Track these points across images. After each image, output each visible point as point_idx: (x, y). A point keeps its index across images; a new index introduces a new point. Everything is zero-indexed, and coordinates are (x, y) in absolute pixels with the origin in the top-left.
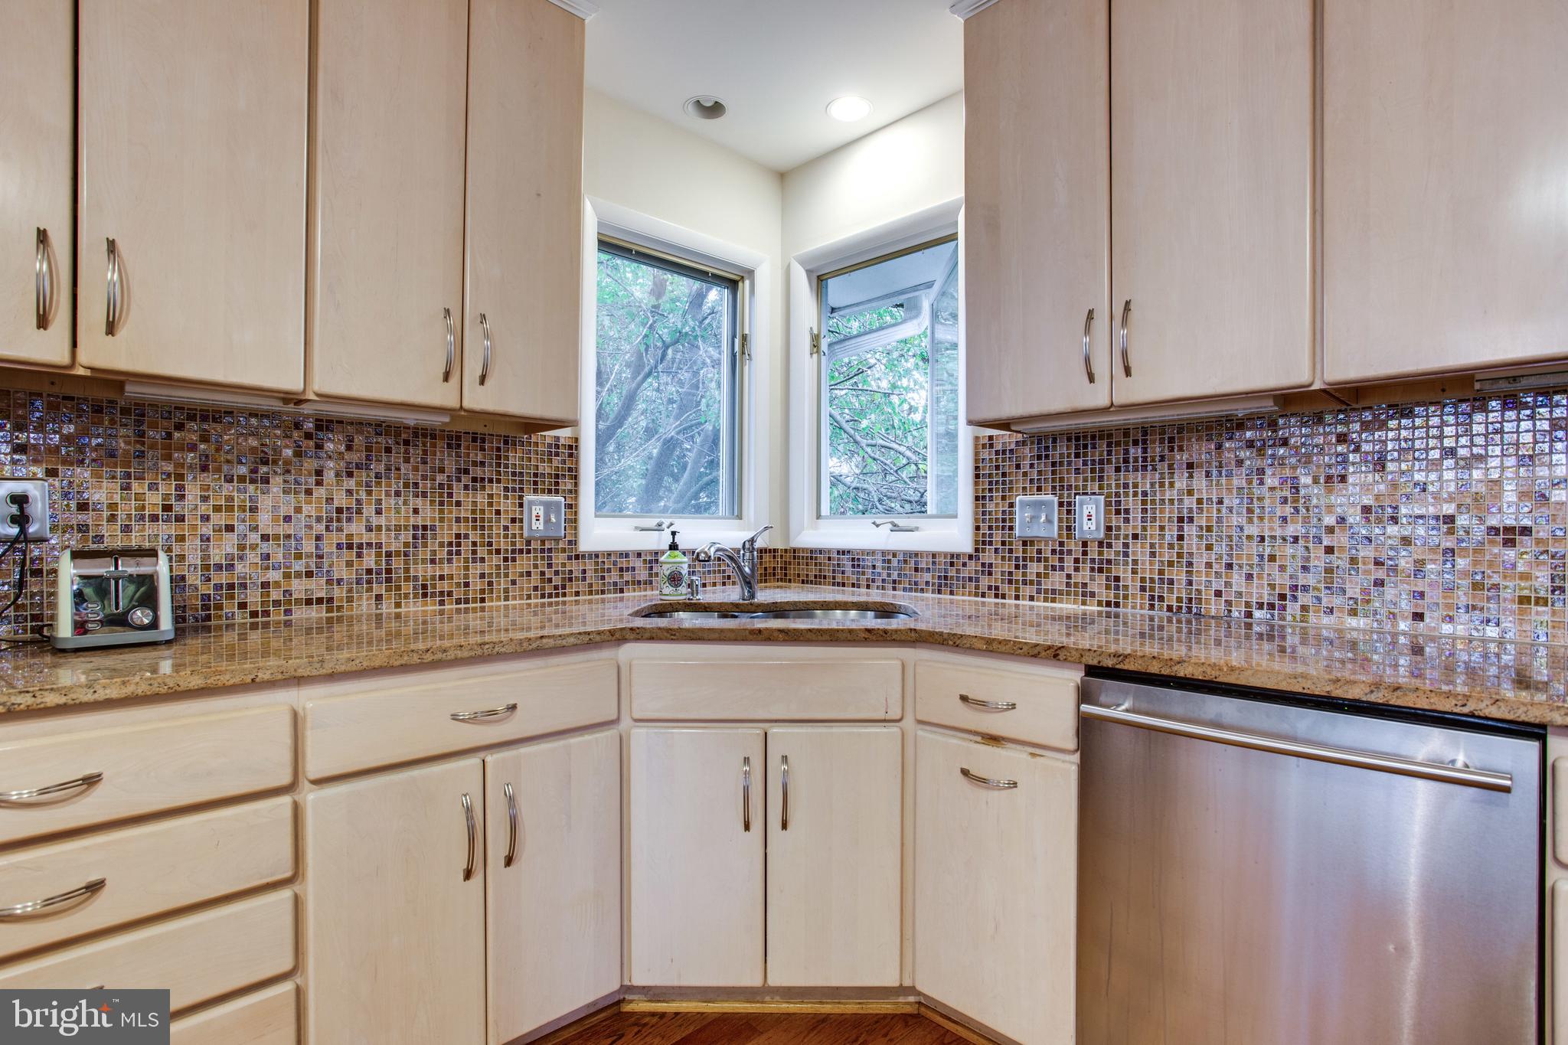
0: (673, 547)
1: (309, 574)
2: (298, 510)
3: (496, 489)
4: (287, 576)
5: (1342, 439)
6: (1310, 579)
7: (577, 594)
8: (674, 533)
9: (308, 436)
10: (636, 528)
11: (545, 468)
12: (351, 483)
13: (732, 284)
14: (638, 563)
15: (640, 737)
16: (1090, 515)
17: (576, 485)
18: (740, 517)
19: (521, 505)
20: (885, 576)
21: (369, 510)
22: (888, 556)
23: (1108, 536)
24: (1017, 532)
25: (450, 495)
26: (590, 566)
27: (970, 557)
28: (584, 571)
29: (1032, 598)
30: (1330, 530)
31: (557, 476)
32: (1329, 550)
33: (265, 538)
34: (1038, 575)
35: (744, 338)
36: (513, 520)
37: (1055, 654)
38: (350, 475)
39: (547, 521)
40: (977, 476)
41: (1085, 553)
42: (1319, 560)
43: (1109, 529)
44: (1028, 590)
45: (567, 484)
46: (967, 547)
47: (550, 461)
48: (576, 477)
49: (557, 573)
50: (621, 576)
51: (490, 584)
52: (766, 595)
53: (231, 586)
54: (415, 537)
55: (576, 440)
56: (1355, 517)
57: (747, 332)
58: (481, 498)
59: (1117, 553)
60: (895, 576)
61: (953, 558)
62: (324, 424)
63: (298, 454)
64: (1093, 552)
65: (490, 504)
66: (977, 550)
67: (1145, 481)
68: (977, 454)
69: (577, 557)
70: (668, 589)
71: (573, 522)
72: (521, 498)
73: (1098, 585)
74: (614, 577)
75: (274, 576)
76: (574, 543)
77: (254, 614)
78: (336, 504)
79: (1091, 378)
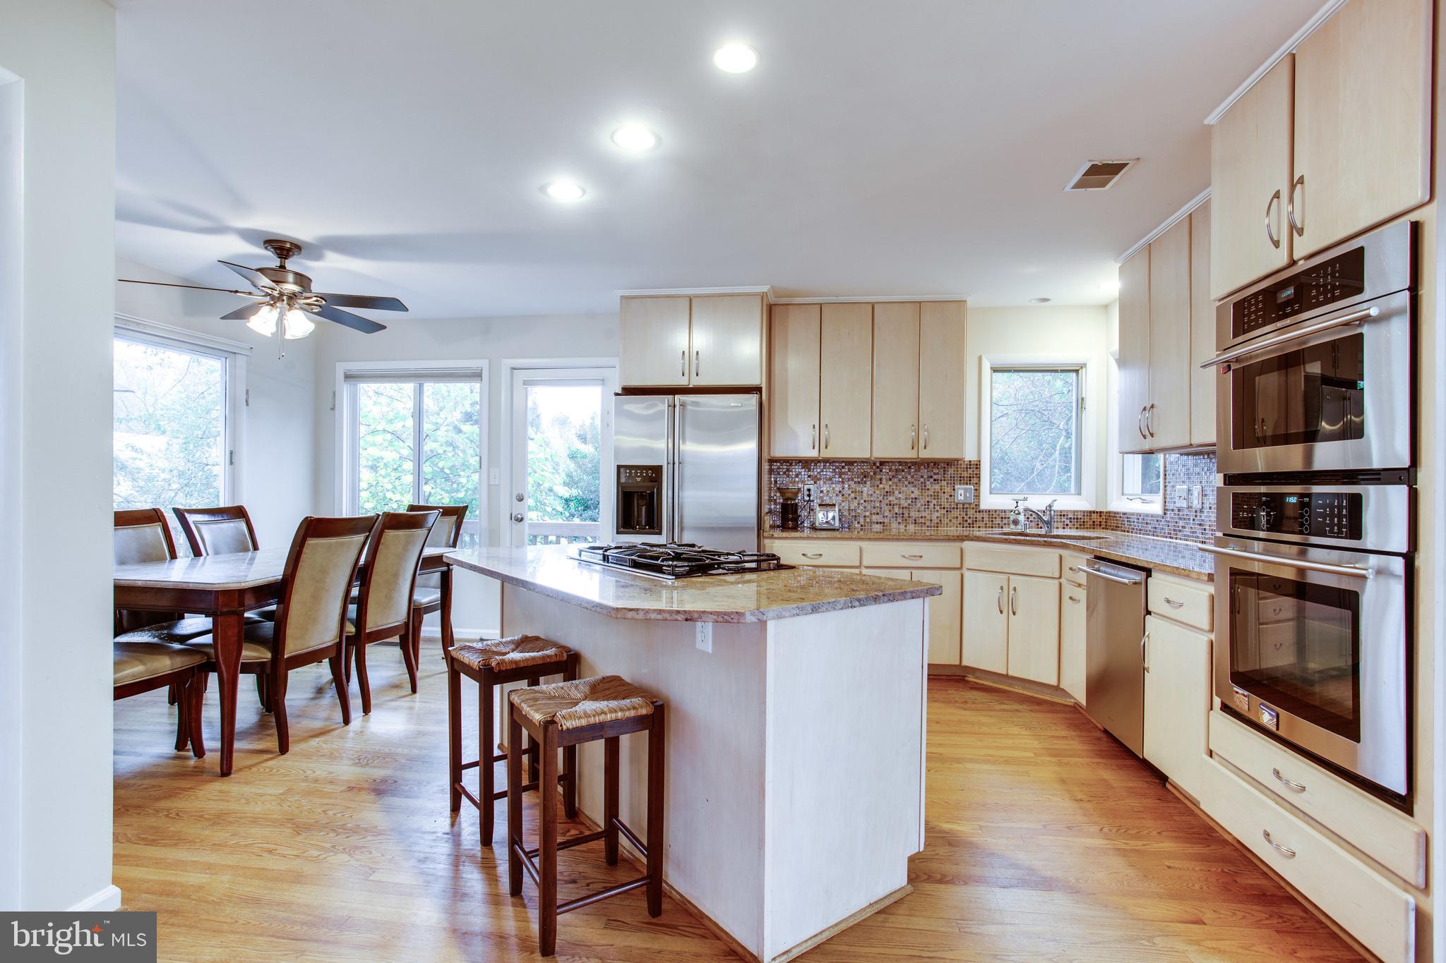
1: (878, 514)
2: (874, 492)
3: (944, 483)
4: (871, 514)
7: (979, 527)
9: (878, 467)
10: (1002, 499)
11: (965, 474)
12: (890, 483)
13: (1077, 371)
15: (967, 574)
16: (1198, 497)
17: (979, 481)
18: (1079, 494)
19: (954, 490)
20: (1137, 527)
21: (897, 492)
22: (1138, 516)
23: (1202, 507)
24: (1176, 504)
25: (925, 486)
26: (986, 516)
27: (1162, 517)
28: (983, 518)
29: (1181, 539)
31: (970, 477)
33: (865, 501)
34: (1182, 527)
35: (1082, 399)
36: (951, 496)
38: (890, 480)
39: (965, 496)
40: (1165, 475)
41: (1196, 516)
43: (1203, 504)
44: (1180, 535)
45: (975, 480)
46: (1161, 512)
47: (967, 471)
48: (979, 477)
49: (970, 518)
50: (1002, 521)
51: (940, 520)
53: (856, 516)
54: (912, 502)
55: (980, 461)
57: (1084, 396)
58: (937, 487)
59: (1205, 517)
60: (1140, 527)
61: (1157, 518)
62: (882, 463)
63: (875, 473)
65: (941, 489)
66: (1164, 514)
68: (1165, 463)
69: (979, 512)
70: (1012, 526)
71: (978, 496)
72: (954, 487)
73: (1199, 532)
74: (998, 521)
75: (868, 514)
76: (978, 505)
77: (862, 526)
78: (886, 490)
79: (1144, 437)
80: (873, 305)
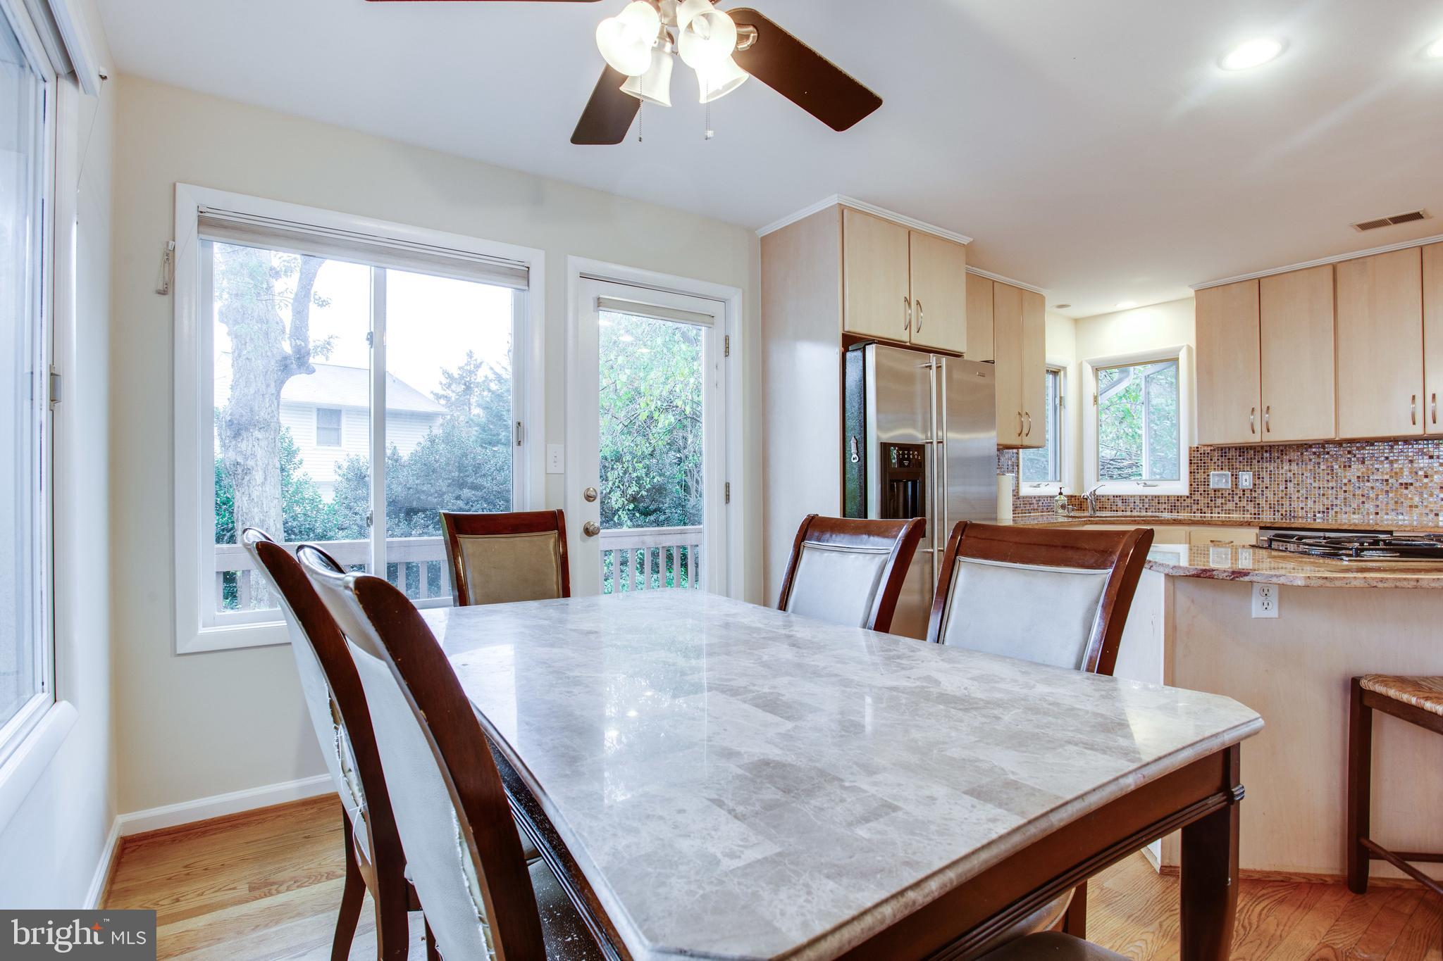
0: (1061, 494)
5: (1349, 452)
6: (1338, 502)
8: (1061, 488)
10: (1031, 486)
13: (1055, 374)
14: (1034, 501)
16: (1246, 480)
18: (1059, 481)
20: (1141, 506)
22: (1142, 498)
23: (1254, 488)
24: (1211, 486)
27: (1188, 497)
29: (1219, 513)
30: (1345, 484)
32: (1345, 491)
34: (1222, 504)
35: (1061, 398)
37: (1249, 524)
40: (1191, 463)
41: (1244, 494)
42: (1342, 495)
43: (1255, 485)
44: (1217, 510)
45: (1016, 469)
46: (1187, 493)
52: (1098, 514)
56: (1354, 480)
57: (1062, 395)
59: (1259, 494)
60: (1147, 506)
61: (1178, 498)
64: (1248, 494)
66: (1191, 494)
67: (1271, 467)
68: (1190, 454)
69: (1018, 498)
73: (1250, 507)
76: (1017, 492)
79: (1253, 432)
80: (994, 282)
